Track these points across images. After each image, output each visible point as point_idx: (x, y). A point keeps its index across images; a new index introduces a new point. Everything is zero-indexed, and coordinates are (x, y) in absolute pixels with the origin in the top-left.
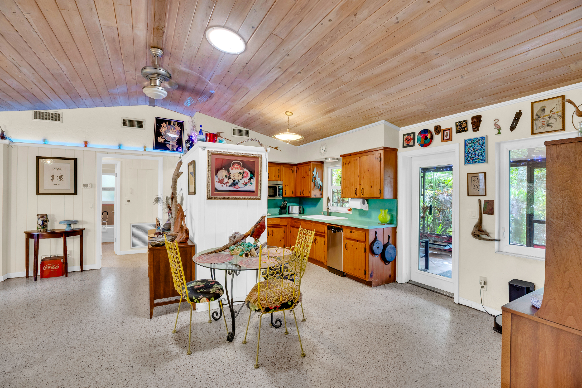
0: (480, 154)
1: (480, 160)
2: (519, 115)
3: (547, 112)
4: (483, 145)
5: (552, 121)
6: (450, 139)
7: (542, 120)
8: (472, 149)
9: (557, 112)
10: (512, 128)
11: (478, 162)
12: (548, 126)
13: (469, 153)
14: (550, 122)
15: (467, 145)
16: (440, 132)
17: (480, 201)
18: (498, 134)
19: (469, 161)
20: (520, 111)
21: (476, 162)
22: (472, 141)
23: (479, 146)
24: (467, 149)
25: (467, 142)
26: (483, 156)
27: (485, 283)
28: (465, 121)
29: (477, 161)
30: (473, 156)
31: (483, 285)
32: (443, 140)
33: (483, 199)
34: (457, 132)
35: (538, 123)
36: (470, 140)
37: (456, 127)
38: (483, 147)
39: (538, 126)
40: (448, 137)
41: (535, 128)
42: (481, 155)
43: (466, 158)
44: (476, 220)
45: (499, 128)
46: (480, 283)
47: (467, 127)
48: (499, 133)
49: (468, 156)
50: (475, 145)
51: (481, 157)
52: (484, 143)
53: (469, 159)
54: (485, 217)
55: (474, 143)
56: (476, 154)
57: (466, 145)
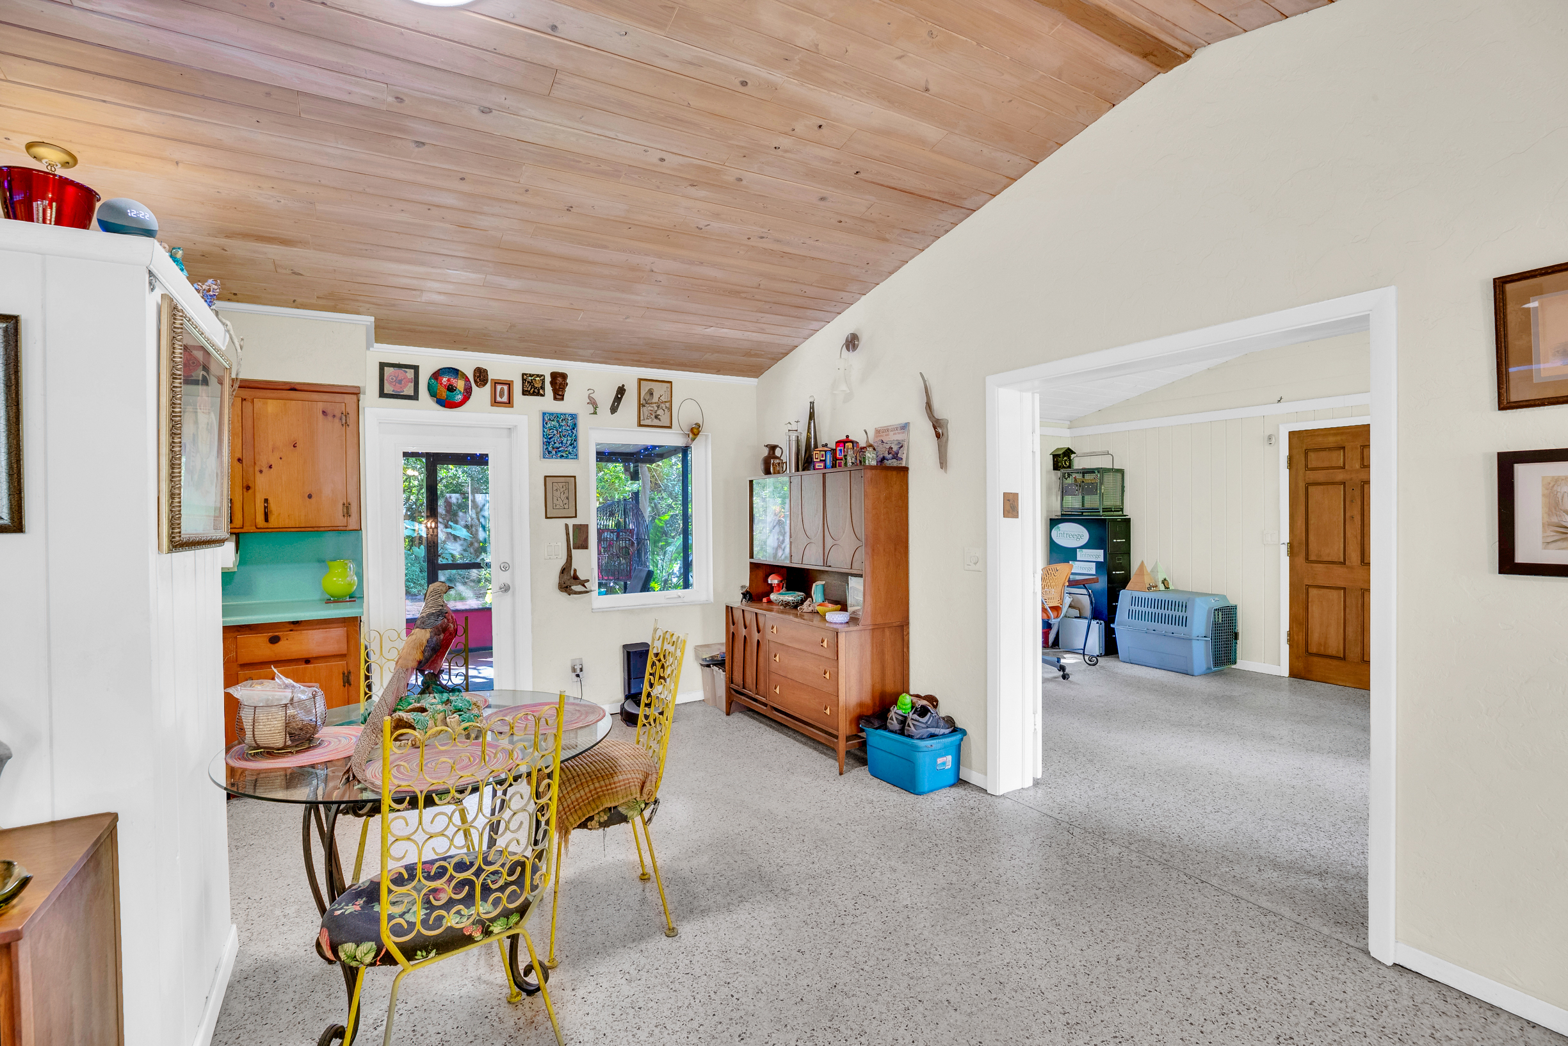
0: (569, 442)
1: (570, 453)
2: (621, 391)
3: (655, 399)
4: (574, 429)
5: (660, 412)
6: (509, 403)
7: (650, 408)
8: (555, 432)
9: (665, 402)
10: (614, 410)
11: (567, 458)
12: (656, 417)
13: (550, 438)
14: (658, 413)
15: (546, 423)
16: (486, 384)
17: (567, 526)
18: (593, 414)
19: (549, 452)
20: (623, 385)
21: (562, 456)
22: (555, 417)
23: (568, 428)
24: (546, 430)
25: (548, 418)
26: (574, 448)
27: (581, 670)
28: (542, 375)
29: (565, 455)
30: (557, 445)
31: (578, 672)
32: (495, 403)
33: (571, 522)
34: (525, 393)
35: (645, 411)
36: (552, 414)
37: (523, 383)
38: (574, 432)
39: (646, 417)
40: (505, 399)
41: (642, 418)
42: (571, 445)
43: (545, 447)
44: (562, 561)
45: (593, 403)
46: (574, 670)
47: (543, 388)
48: (595, 413)
49: (549, 443)
50: (561, 426)
51: (570, 448)
52: (575, 424)
53: (550, 449)
54: (575, 552)
55: (558, 421)
56: (562, 443)
57: (544, 423)
